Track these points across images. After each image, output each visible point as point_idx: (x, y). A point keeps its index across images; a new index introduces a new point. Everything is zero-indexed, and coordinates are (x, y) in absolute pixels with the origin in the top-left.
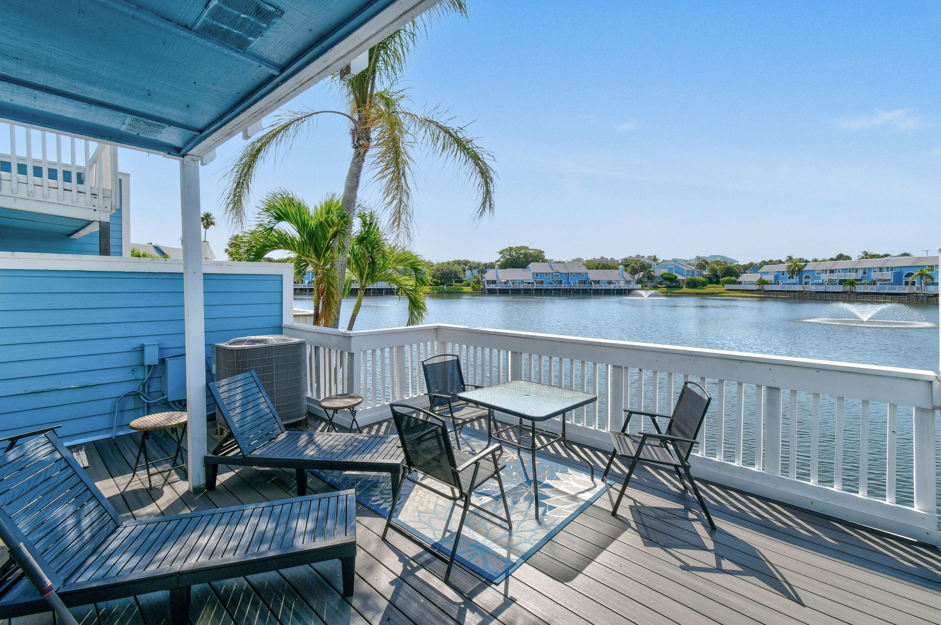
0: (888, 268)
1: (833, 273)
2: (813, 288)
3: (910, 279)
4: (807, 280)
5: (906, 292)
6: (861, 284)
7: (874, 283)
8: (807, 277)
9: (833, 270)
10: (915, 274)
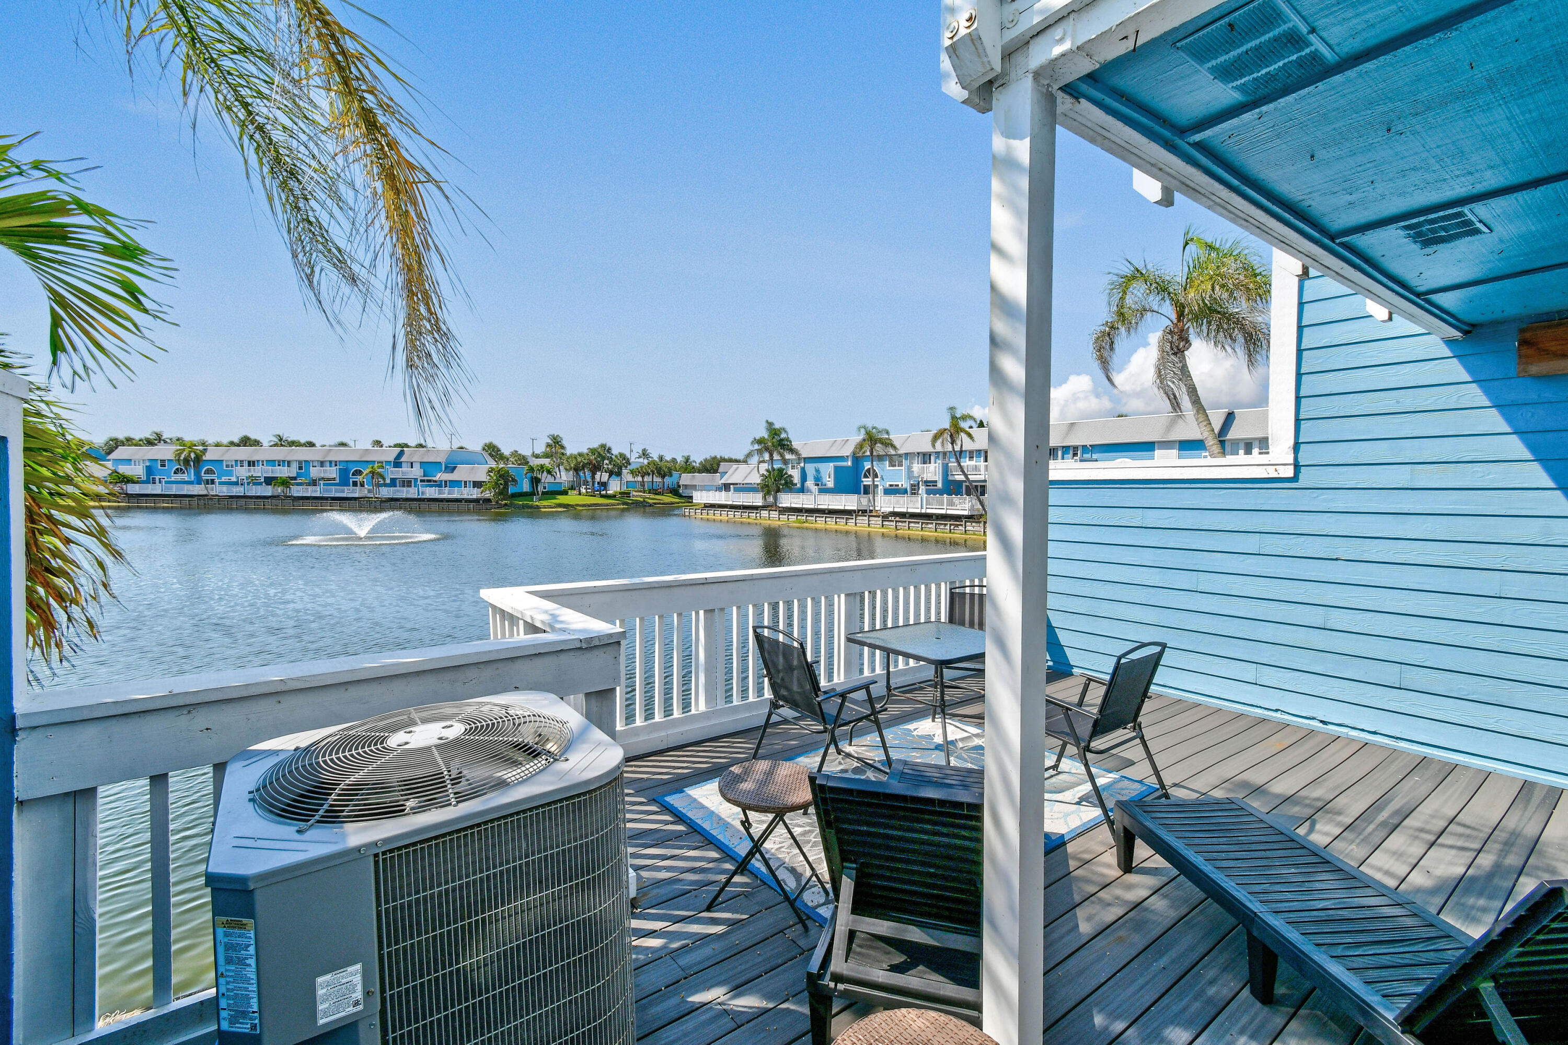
0: (331, 462)
1: (254, 466)
2: (224, 491)
3: (359, 478)
4: (209, 477)
5: (357, 495)
6: (298, 484)
7: (314, 483)
8: (209, 472)
9: (254, 462)
10: (365, 472)
